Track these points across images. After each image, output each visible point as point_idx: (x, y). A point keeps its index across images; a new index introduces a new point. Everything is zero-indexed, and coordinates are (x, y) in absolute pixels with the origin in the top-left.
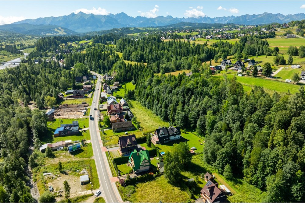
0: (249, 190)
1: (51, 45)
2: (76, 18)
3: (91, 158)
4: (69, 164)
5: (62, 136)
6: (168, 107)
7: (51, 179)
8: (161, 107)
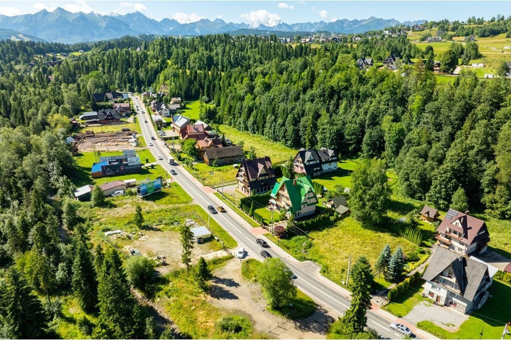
0: (504, 228)
1: (18, 54)
2: (52, 18)
3: (190, 204)
4: (149, 215)
5: (110, 176)
6: (299, 122)
7: (125, 239)
8: (283, 125)
